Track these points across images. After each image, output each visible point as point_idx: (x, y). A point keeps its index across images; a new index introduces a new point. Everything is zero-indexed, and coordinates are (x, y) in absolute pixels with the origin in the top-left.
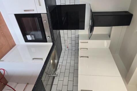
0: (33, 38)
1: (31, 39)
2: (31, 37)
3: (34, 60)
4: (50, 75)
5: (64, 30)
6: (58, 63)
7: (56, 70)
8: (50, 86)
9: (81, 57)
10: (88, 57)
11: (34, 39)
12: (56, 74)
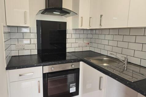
0: (73, 84)
1: (75, 88)
2: (72, 87)
3: (101, 88)
4: (125, 69)
5: (67, 47)
6: (107, 56)
7: (117, 59)
8: (142, 69)
9: (100, 25)
10: (101, 16)
11: (75, 84)
12: (124, 60)
